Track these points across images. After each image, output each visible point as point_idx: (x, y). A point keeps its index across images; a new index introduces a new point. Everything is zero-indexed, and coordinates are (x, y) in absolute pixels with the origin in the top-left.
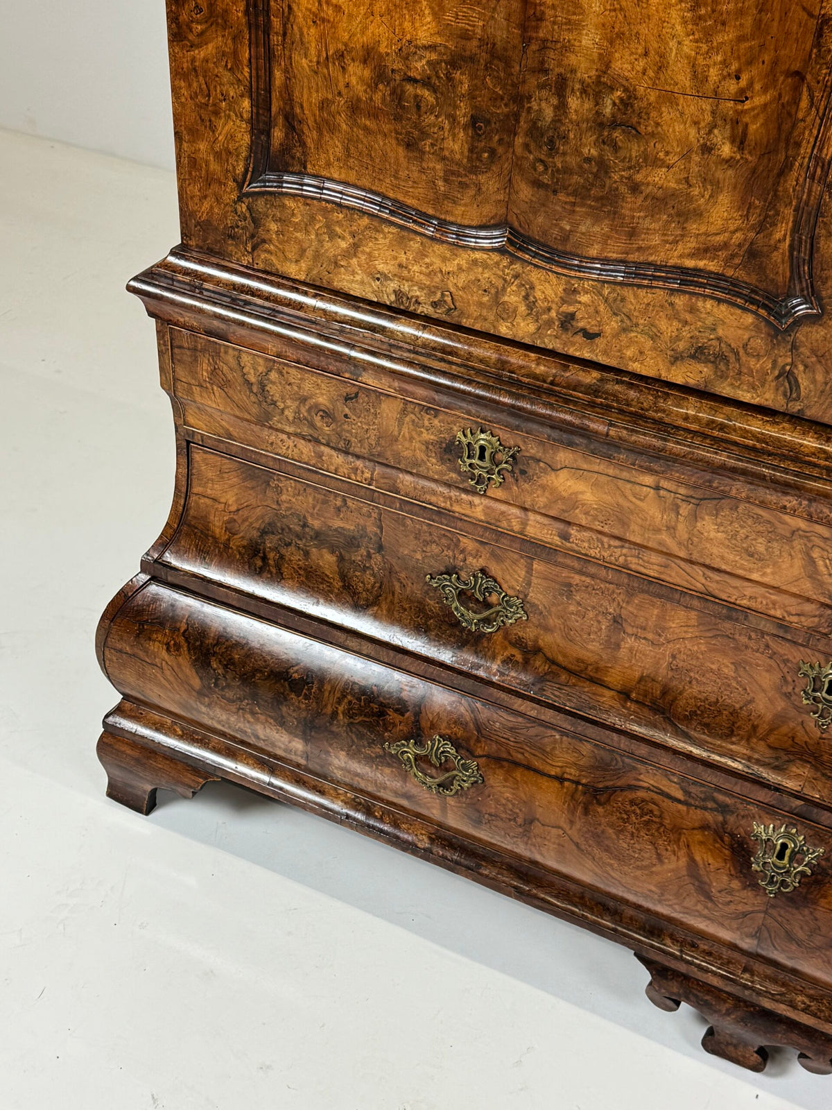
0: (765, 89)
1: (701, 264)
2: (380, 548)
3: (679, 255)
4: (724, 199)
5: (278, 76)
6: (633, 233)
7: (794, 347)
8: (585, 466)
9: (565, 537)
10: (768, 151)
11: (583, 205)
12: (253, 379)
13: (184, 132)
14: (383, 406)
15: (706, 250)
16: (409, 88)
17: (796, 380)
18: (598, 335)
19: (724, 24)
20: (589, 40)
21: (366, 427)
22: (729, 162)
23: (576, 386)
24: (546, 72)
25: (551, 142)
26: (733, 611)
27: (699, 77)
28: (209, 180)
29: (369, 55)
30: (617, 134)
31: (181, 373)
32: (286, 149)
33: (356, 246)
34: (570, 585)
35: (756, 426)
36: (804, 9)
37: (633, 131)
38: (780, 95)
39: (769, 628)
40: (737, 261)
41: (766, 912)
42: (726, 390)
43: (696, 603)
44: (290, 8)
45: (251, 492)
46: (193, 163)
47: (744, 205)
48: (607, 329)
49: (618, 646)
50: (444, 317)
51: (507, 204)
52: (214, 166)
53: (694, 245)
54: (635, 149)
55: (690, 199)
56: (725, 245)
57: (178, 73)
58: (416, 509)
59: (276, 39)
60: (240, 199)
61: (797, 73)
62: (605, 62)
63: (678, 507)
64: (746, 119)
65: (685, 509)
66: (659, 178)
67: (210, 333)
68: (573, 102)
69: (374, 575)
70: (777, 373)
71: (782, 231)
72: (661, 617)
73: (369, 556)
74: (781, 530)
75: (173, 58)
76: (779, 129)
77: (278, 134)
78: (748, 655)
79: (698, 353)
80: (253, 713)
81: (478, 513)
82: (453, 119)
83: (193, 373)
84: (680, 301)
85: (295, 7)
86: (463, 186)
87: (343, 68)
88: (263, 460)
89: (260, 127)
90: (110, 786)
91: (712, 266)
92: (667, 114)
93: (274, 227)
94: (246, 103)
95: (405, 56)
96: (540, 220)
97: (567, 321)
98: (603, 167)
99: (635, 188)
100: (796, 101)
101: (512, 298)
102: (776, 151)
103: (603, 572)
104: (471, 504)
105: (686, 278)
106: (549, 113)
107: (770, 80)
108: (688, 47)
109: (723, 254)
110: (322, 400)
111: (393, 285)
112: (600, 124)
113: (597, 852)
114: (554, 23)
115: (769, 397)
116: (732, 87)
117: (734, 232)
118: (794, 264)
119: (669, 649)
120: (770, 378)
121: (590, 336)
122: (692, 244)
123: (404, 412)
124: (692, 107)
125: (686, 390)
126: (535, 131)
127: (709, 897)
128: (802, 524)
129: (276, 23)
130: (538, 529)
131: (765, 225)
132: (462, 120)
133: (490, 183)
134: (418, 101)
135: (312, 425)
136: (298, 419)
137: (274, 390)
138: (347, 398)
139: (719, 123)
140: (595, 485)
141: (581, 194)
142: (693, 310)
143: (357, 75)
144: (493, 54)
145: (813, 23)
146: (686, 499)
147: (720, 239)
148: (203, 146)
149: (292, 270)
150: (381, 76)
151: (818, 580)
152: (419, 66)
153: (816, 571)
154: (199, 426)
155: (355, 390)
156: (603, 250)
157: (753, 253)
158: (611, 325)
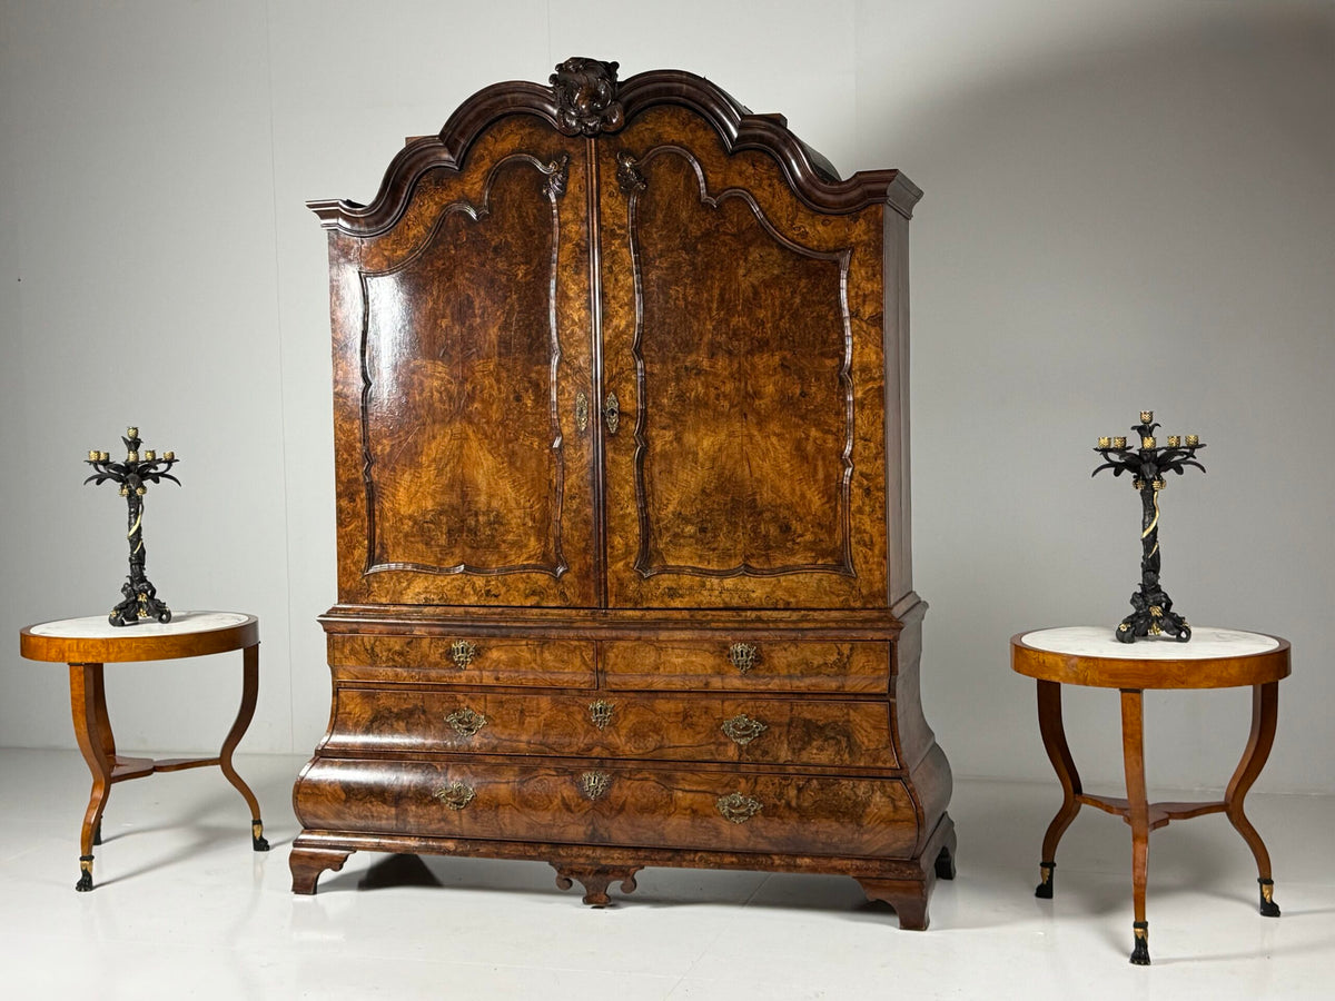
0: (538, 503)
1: (529, 562)
2: (424, 712)
3: (521, 561)
4: (532, 539)
5: (378, 531)
6: (506, 557)
7: (563, 582)
8: (501, 644)
9: (497, 679)
10: (543, 521)
11: (488, 551)
12: (368, 647)
13: (341, 557)
14: (423, 642)
15: (530, 557)
16: (426, 525)
17: (566, 594)
18: (499, 595)
19: (522, 487)
20: (483, 498)
21: (416, 654)
22: (532, 527)
23: (495, 614)
24: (471, 511)
25: (475, 533)
26: (562, 690)
27: (518, 503)
28: (351, 573)
29: (411, 517)
30: (496, 526)
31: (338, 654)
32: (381, 555)
33: (409, 585)
34: (501, 702)
35: (556, 611)
36: (544, 479)
37: (501, 524)
38: (542, 504)
39: (575, 693)
40: (540, 558)
41: (593, 808)
42: (544, 604)
43: (549, 692)
44: (382, 507)
45: (366, 705)
46: (344, 569)
47: (539, 540)
48: (502, 592)
49: (524, 723)
50: (444, 603)
51: (463, 557)
52: (353, 568)
54: (502, 529)
55: (522, 541)
56: (536, 554)
57: (340, 537)
58: (438, 687)
59: (377, 519)
60: (363, 578)
61: (546, 497)
62: (489, 503)
63: (536, 650)
64: (534, 513)
65: (538, 650)
66: (510, 537)
67: (351, 632)
68: (481, 518)
69: (422, 726)
70: (559, 593)
71: (551, 545)
72: (538, 704)
73: (419, 716)
74: (572, 648)
75: (338, 532)
76: (544, 514)
77: (378, 551)
78: (571, 709)
79: (534, 593)
80: (371, 802)
81: (464, 681)
82: (441, 532)
83: (343, 653)
84: (524, 576)
85: (384, 507)
86: (447, 554)
87: (402, 523)
88: (372, 686)
89: (371, 550)
90: (294, 886)
91: (532, 562)
92: (510, 515)
93: (376, 585)
94: (366, 542)
96: (475, 559)
97: (488, 593)
98: (493, 537)
99: (504, 542)
100: (547, 505)
101: (468, 589)
102: (545, 521)
103: (513, 691)
104: (460, 677)
105: (525, 567)
106: (473, 523)
107: (539, 500)
108: (513, 495)
109: (535, 557)
110: (397, 648)
111: (423, 596)
112: (490, 524)
113: (526, 810)
114: (472, 495)
115: (559, 603)
116: (528, 504)
117: (537, 550)
118: (557, 555)
119: (542, 718)
120: (558, 595)
121: (496, 596)
122: (525, 556)
123: (431, 643)
124: (517, 513)
125: (531, 607)
126: (470, 530)
127: (572, 812)
128: (576, 643)
129: (377, 513)
130: (488, 679)
131: (546, 545)
132: (445, 532)
133: (457, 551)
134: (429, 529)
135: (394, 660)
136: (388, 660)
137: (377, 650)
138: (409, 643)
139: (526, 516)
140: (506, 651)
141: (487, 547)
142: (529, 577)
143: (407, 526)
144: (453, 509)
145: (548, 481)
146: (537, 646)
147: (533, 553)
148: (349, 561)
149: (384, 600)
150: (415, 523)
151: (587, 664)
152: (429, 517)
153: (585, 661)
154: (344, 678)
155: (411, 639)
156: (497, 565)
157: (544, 555)
158: (503, 590)
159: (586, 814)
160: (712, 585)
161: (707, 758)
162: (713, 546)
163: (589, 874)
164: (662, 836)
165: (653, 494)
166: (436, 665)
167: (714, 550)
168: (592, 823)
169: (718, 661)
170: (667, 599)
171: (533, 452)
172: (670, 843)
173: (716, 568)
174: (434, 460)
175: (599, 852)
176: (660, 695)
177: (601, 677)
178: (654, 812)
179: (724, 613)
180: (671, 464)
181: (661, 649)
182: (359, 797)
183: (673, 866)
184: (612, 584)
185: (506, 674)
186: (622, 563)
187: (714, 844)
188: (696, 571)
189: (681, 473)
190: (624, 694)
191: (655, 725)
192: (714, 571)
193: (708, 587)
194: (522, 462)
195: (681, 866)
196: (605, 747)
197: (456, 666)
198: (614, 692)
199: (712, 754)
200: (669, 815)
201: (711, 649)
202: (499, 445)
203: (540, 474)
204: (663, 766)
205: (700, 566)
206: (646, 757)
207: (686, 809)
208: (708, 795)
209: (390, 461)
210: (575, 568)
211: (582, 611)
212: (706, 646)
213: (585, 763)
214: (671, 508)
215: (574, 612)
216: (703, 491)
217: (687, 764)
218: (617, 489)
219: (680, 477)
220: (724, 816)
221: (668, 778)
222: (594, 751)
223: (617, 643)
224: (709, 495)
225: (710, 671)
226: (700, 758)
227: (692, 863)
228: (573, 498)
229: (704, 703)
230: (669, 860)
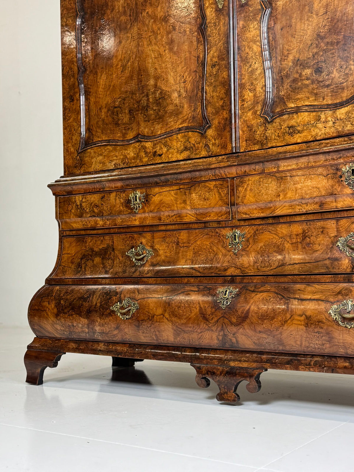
0: (189, 77)
1: (183, 125)
2: (113, 249)
3: (178, 125)
4: (186, 106)
5: (87, 120)
6: (167, 124)
7: (206, 137)
8: (162, 191)
9: (160, 219)
10: (193, 91)
11: (155, 122)
12: (78, 204)
14: (111, 196)
15: (184, 121)
16: (115, 110)
17: (209, 146)
18: (162, 154)
19: (178, 66)
20: (152, 82)
21: (107, 205)
22: (185, 97)
23: (158, 168)
24: (143, 93)
25: (147, 109)
26: (206, 224)
27: (175, 80)
28: (71, 153)
29: (106, 106)
30: (161, 101)
31: (61, 211)
32: (89, 138)
34: (164, 237)
35: (201, 160)
36: (194, 56)
37: (164, 99)
38: (193, 78)
39: (215, 225)
40: (191, 121)
41: (224, 317)
42: (193, 156)
43: (196, 226)
44: (89, 102)
45: (79, 246)
46: (67, 151)
47: (190, 106)
48: (164, 152)
49: (178, 252)
50: (127, 166)
51: (139, 129)
52: (72, 149)
53: (181, 121)
54: (165, 103)
55: (178, 110)
56: (188, 118)
57: (65, 128)
58: (122, 230)
59: (87, 111)
60: (78, 155)
61: (195, 71)
62: (156, 85)
63: (185, 192)
64: (187, 85)
65: (187, 192)
66: (171, 108)
67: (68, 194)
68: (150, 97)
69: (112, 260)
70: (204, 146)
71: (199, 109)
72: (188, 236)
73: (110, 253)
74: (211, 187)
75: (64, 125)
76: (194, 85)
77: (87, 135)
78: (213, 239)
79: (186, 149)
80: (72, 315)
81: (137, 223)
82: (125, 113)
83: (64, 209)
84: (179, 136)
85: (90, 101)
86: (129, 129)
87: (101, 111)
91: (185, 125)
92: (170, 91)
93: (85, 160)
95: (114, 102)
96: (146, 130)
97: (155, 153)
98: (159, 110)
99: (166, 112)
100: (196, 77)
101: (142, 153)
102: (195, 91)
103: (171, 227)
104: (135, 220)
105: (180, 129)
106: (146, 102)
107: (190, 74)
108: (172, 74)
109: (187, 121)
110: (96, 202)
111: (114, 163)
112: (156, 100)
113: (174, 319)
114: (144, 81)
115: (204, 153)
116: (182, 80)
117: (189, 114)
119: (192, 247)
120: (203, 148)
121: (160, 155)
122: (180, 121)
123: (116, 196)
124: (175, 88)
125: (183, 160)
126: (143, 108)
127: (207, 319)
128: (215, 182)
129: (86, 107)
130: (154, 219)
131: (195, 109)
132: (127, 113)
133: (134, 125)
134: (117, 112)
135: (94, 212)
136: (90, 212)
137: (84, 204)
138: (102, 198)
139: (181, 89)
140: (165, 195)
141: (154, 119)
142: (182, 137)
143: (104, 113)
144: (133, 94)
145: (196, 58)
146: (187, 189)
147: (186, 117)
148: (70, 145)
150: (109, 109)
151: (223, 199)
152: (117, 103)
153: (222, 197)
154: (65, 228)
155: (104, 194)
156: (161, 132)
157: (194, 118)
158: (165, 150)
159: (217, 321)
160: (326, 118)
161: (323, 271)
162: (327, 83)
163: (221, 374)
164: (281, 342)
165: (276, 48)
166: (120, 213)
167: (328, 86)
168: (222, 329)
169: (331, 182)
170: (287, 137)
171: (186, 37)
172: (288, 348)
173: (330, 102)
174: (121, 60)
175: (229, 356)
176: (282, 220)
177: (234, 209)
178: (273, 318)
179: (337, 140)
180: (291, 18)
181: (282, 178)
182: (66, 311)
183: (291, 369)
184: (243, 131)
185: (167, 214)
186: (251, 112)
187: (328, 349)
188: (313, 109)
189: (299, 24)
190: (253, 222)
191: (278, 246)
192: (328, 105)
193: (323, 119)
194: (178, 46)
195: (297, 369)
196: (237, 268)
197: (132, 211)
198: (245, 220)
199: (327, 267)
200: (286, 322)
201: (325, 173)
202: (162, 37)
203: (190, 53)
204: (282, 279)
205: (316, 103)
206: (268, 273)
207: (301, 316)
208: (320, 302)
209: (94, 67)
210: (216, 122)
211: (220, 158)
212: (320, 170)
213: (220, 280)
214: (291, 57)
215: (214, 158)
216: (318, 35)
217: (304, 277)
218: (247, 50)
219: (298, 27)
220: (336, 321)
221: (286, 289)
222: (229, 270)
223: (246, 179)
224: (322, 38)
225: (323, 193)
226: (316, 272)
227: (308, 367)
228: (214, 66)
229: (319, 224)
230: (288, 363)
